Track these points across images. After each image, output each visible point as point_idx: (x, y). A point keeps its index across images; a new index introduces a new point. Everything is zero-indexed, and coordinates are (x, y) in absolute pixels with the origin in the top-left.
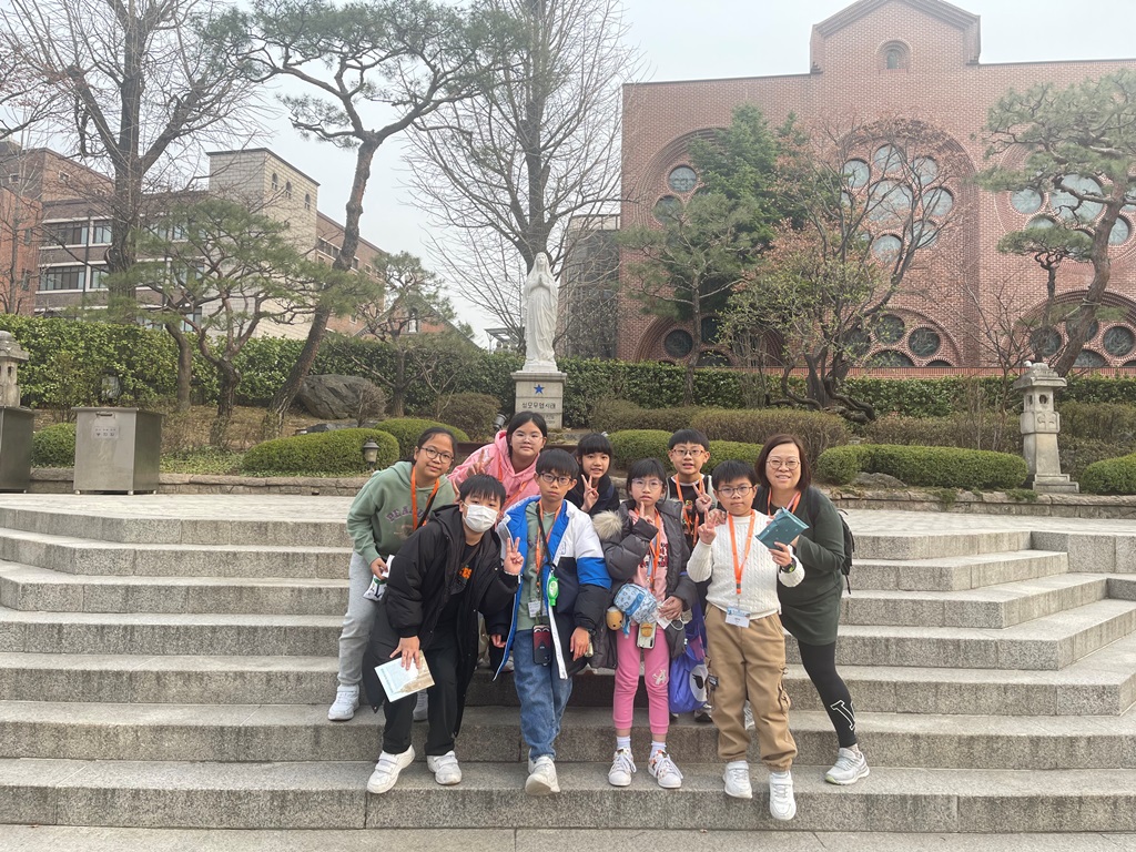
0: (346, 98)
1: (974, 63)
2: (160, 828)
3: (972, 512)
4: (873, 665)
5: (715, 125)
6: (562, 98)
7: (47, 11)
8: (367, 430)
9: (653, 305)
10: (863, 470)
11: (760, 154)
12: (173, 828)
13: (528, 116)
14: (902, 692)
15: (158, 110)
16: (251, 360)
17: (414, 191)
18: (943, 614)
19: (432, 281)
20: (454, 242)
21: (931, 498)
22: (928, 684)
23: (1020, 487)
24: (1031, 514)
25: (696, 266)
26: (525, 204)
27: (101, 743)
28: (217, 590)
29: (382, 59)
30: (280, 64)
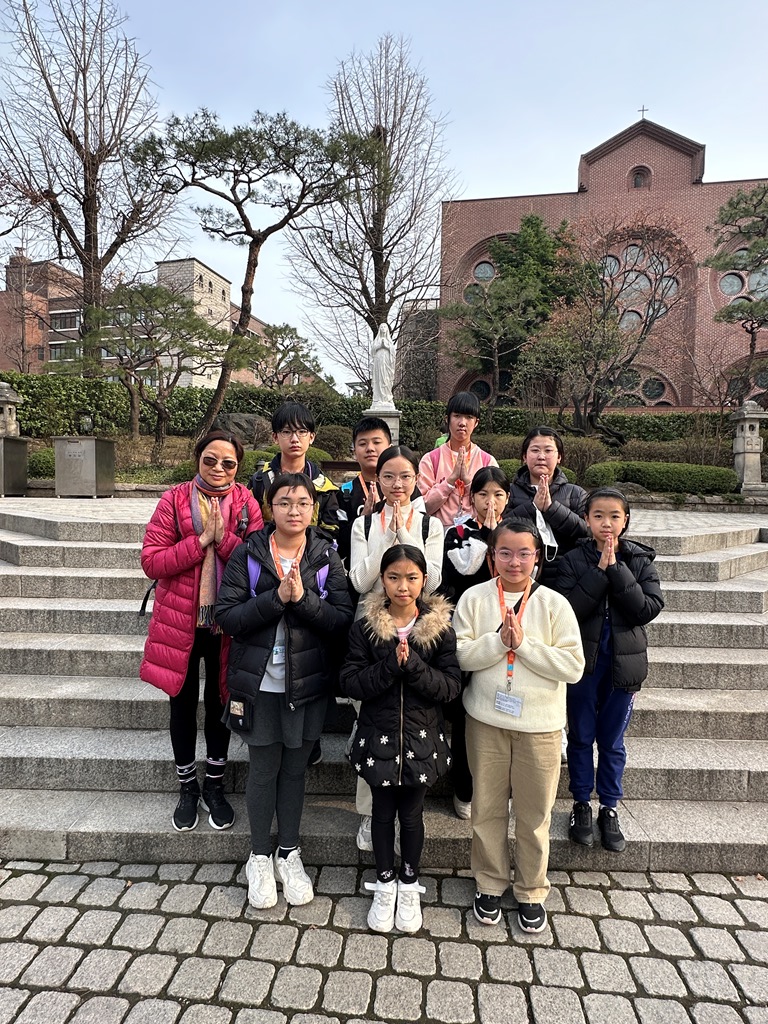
0: (238, 205)
1: (698, 182)
2: (62, 790)
3: (697, 510)
4: (659, 646)
5: (509, 231)
6: (398, 209)
7: (27, 148)
8: (260, 452)
9: (464, 361)
10: (618, 480)
11: (542, 251)
12: (73, 790)
13: (374, 223)
14: (689, 672)
15: (109, 222)
16: (182, 404)
17: (294, 281)
18: (714, 602)
19: (305, 345)
20: (321, 316)
21: (668, 500)
22: (711, 665)
23: (731, 492)
24: (739, 512)
25: (496, 331)
26: (371, 289)
27: (19, 713)
28: (123, 581)
29: (265, 175)
30: (189, 180)
